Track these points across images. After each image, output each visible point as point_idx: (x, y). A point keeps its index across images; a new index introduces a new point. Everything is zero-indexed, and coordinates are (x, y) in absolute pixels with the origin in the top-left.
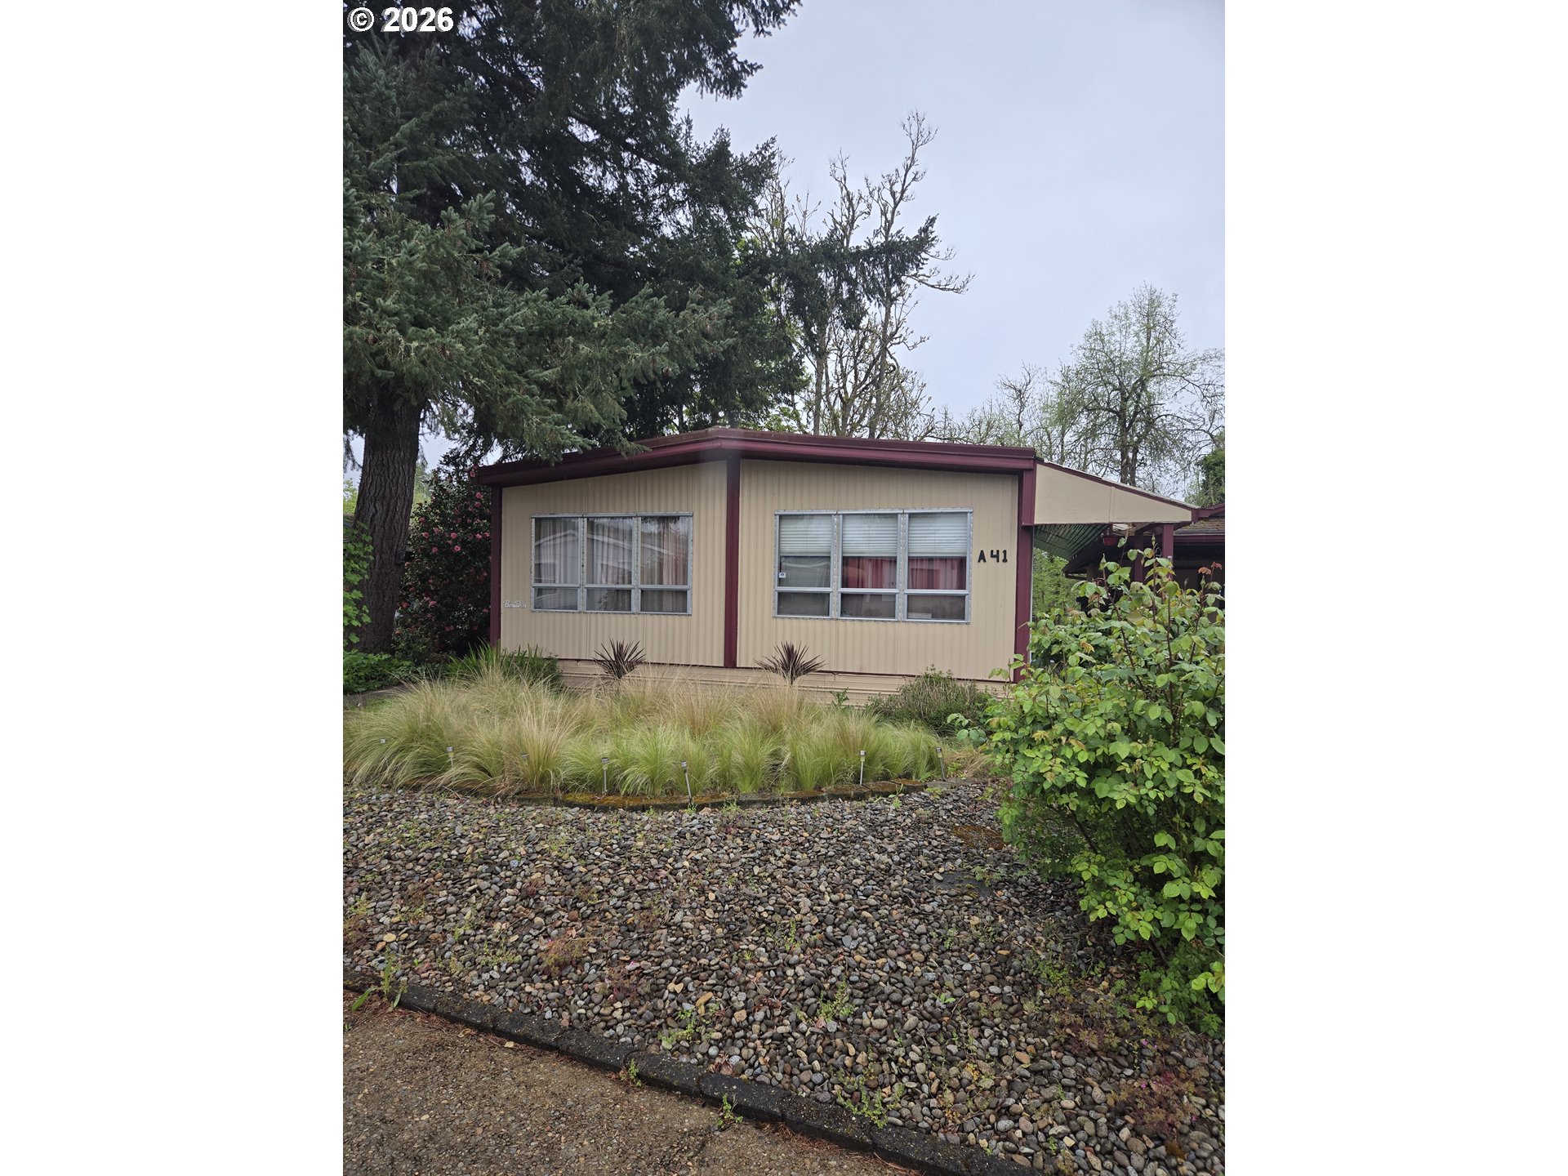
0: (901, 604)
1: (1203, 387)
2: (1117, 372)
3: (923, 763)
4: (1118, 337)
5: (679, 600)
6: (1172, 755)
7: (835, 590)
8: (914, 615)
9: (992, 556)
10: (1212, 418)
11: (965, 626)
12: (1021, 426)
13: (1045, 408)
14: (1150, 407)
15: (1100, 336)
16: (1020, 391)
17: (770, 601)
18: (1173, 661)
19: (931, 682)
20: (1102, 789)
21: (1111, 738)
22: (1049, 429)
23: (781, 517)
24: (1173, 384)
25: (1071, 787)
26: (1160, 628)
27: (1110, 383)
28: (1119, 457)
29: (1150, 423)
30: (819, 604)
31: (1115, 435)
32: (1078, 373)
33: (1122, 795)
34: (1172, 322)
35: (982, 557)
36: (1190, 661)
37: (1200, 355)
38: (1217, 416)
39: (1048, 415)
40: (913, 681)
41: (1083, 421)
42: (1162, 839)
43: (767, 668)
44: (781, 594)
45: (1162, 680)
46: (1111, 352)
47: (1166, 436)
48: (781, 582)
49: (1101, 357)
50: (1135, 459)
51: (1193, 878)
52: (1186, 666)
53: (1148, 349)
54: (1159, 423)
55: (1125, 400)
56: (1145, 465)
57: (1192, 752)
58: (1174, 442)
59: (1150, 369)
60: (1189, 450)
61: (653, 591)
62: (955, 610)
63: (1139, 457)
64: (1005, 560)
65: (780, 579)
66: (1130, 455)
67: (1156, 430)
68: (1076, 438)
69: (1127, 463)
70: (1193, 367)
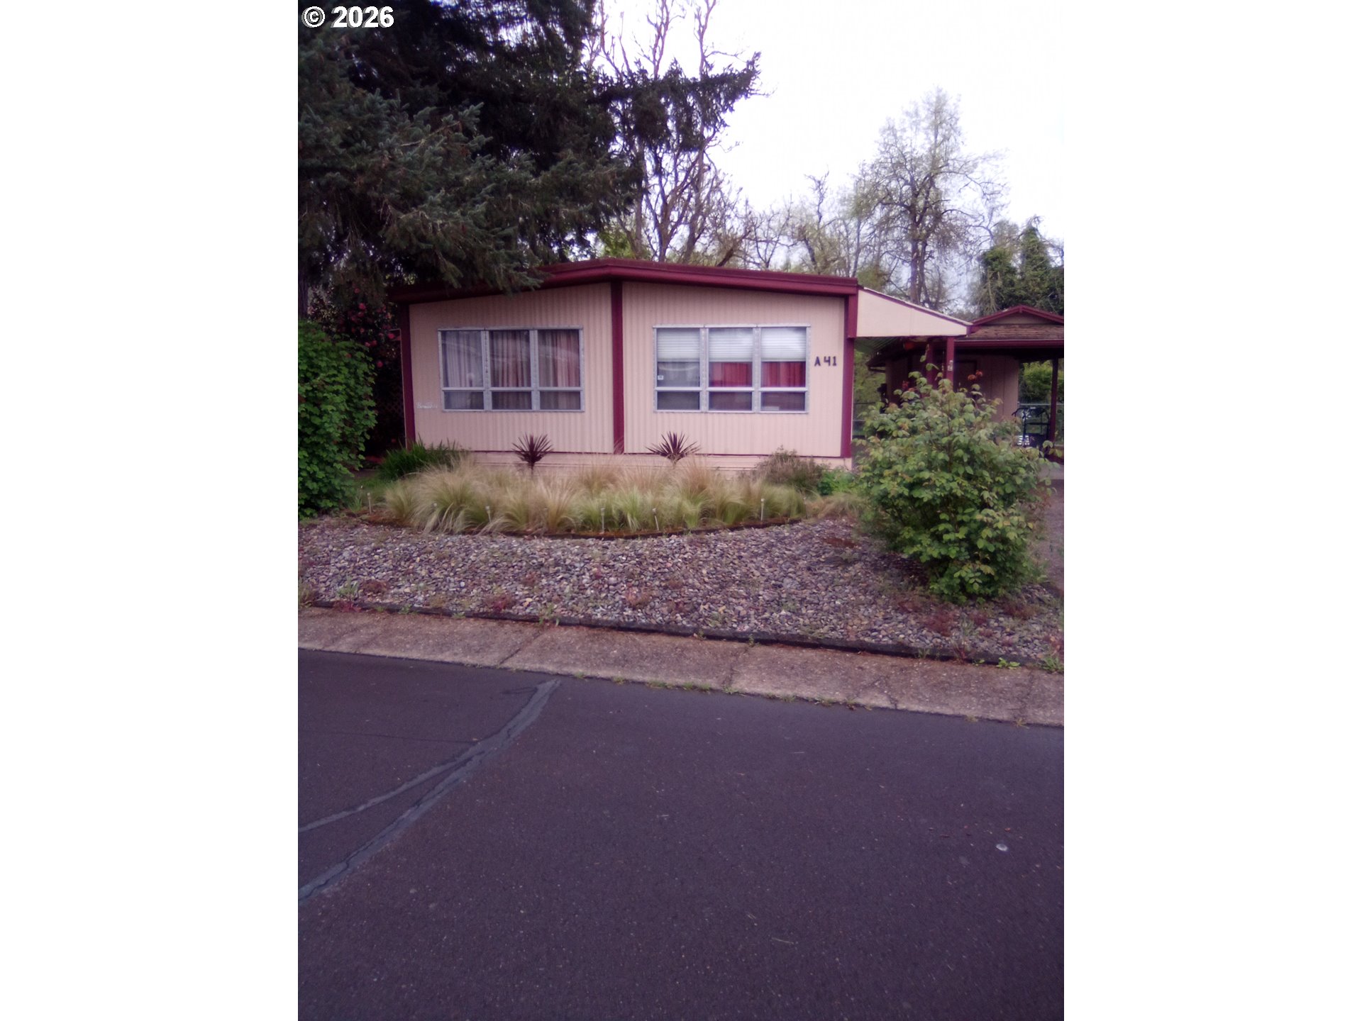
0: (757, 399)
1: (983, 185)
2: (908, 167)
3: (794, 510)
4: (909, 133)
5: (573, 400)
6: (948, 476)
7: (705, 389)
8: (766, 408)
9: (825, 361)
10: (991, 215)
11: (804, 416)
12: (820, 217)
13: (842, 201)
14: (938, 202)
15: (892, 129)
16: (819, 182)
17: (651, 400)
18: (950, 433)
19: (781, 459)
20: (916, 494)
21: (920, 470)
22: (847, 222)
23: (659, 330)
24: (957, 181)
25: (901, 495)
26: (945, 415)
27: (903, 178)
28: (910, 249)
29: (938, 217)
30: (691, 400)
31: (907, 228)
32: (873, 167)
33: (926, 495)
34: (957, 120)
35: (818, 362)
36: (958, 431)
37: (981, 155)
38: (995, 213)
39: (845, 208)
40: (767, 459)
41: (879, 213)
42: (943, 516)
43: (658, 453)
44: (660, 394)
45: (945, 440)
46: (903, 147)
47: (952, 230)
48: (659, 383)
49: (893, 151)
50: (924, 253)
51: (957, 532)
52: (956, 433)
53: (936, 145)
54: (945, 217)
55: (916, 195)
56: (933, 258)
57: (958, 475)
58: (958, 236)
59: (937, 165)
60: (971, 243)
61: (550, 392)
62: (797, 402)
63: (928, 249)
64: (835, 364)
65: (658, 381)
66: (920, 247)
67: (943, 223)
68: (871, 230)
69: (917, 257)
70: (975, 166)
